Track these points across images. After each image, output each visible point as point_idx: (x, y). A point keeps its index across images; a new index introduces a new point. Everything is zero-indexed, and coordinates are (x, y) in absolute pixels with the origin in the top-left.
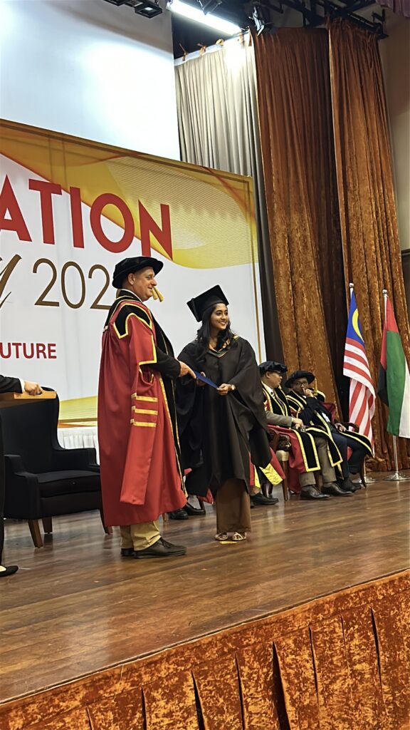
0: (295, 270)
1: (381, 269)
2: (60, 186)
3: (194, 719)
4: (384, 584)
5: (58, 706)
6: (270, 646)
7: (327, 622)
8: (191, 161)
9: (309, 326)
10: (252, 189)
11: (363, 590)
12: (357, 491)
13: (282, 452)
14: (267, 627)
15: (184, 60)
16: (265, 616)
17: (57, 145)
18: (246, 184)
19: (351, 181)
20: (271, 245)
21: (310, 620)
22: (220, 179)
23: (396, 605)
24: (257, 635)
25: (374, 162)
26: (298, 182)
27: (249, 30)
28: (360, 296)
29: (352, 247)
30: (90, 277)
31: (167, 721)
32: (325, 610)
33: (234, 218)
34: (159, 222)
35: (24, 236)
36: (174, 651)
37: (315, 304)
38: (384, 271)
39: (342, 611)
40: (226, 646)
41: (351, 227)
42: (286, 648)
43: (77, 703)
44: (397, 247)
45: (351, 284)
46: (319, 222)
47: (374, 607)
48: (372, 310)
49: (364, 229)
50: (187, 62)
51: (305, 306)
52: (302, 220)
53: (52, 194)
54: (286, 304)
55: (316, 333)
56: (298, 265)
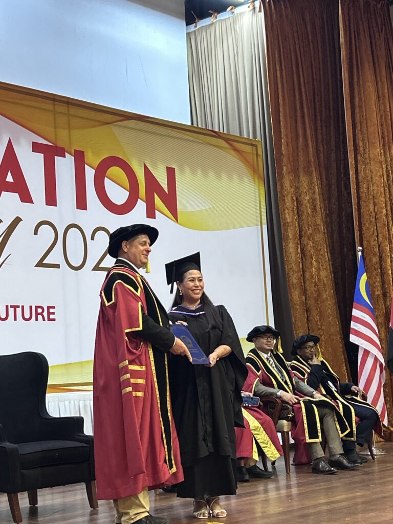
0: (303, 233)
2: (64, 149)
9: (318, 289)
10: (261, 151)
13: (285, 422)
15: (196, 27)
17: (61, 108)
18: (255, 148)
19: (361, 144)
20: (280, 207)
22: (229, 143)
25: (384, 126)
26: (307, 145)
28: (371, 260)
29: (362, 211)
30: (93, 238)
33: (241, 179)
34: (164, 185)
35: (26, 198)
37: (324, 267)
41: (361, 190)
45: (360, 248)
46: (329, 185)
48: (383, 274)
49: (375, 192)
50: (199, 29)
51: (314, 269)
52: (311, 183)
53: (56, 157)
54: (294, 267)
55: (325, 297)
56: (307, 228)
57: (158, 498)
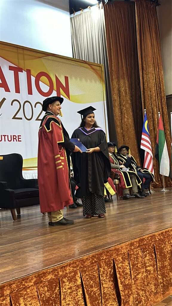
0: (121, 104)
1: (157, 103)
2: (22, 68)
3: (80, 290)
4: (159, 234)
5: (24, 285)
6: (112, 260)
7: (136, 250)
8: (77, 57)
9: (128, 127)
10: (103, 69)
11: (150, 236)
12: (148, 196)
13: (117, 180)
14: (111, 252)
15: (74, 15)
16: (110, 247)
17: (20, 51)
18: (101, 68)
19: (145, 66)
20: (112, 93)
21: (128, 249)
22: (89, 65)
23: (164, 243)
24: (106, 256)
25: (154, 58)
26: (123, 67)
27: (102, 2)
28: (149, 115)
29: (145, 94)
30: (35, 107)
31: (69, 291)
32: (135, 245)
33: (96, 82)
34: (64, 83)
35: (7, 90)
36: (72, 262)
37: (130, 118)
38: (159, 104)
39: (142, 245)
40: (94, 260)
41: (145, 86)
42: (118, 261)
43: (32, 284)
44: (164, 94)
45: (145, 110)
46: (132, 84)
47: (155, 244)
48: (154, 120)
49: (150, 86)
50: (75, 16)
51: (126, 119)
52: (125, 83)
53: (19, 72)
54: (118, 118)
55: (130, 130)
56: (123, 102)
57: (68, 210)
